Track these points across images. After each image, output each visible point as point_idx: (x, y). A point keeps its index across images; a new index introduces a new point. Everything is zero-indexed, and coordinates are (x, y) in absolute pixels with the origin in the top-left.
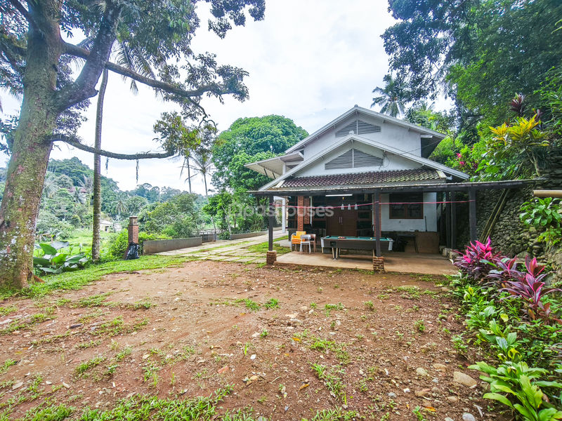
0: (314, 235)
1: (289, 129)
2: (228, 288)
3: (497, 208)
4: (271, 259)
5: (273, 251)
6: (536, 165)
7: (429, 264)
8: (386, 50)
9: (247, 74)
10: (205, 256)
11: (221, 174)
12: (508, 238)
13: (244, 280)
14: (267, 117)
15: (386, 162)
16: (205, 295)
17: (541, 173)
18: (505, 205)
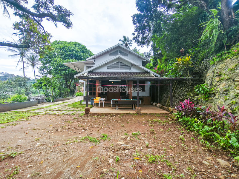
0: (105, 99)
1: (84, 49)
2: (70, 130)
3: (174, 88)
4: (87, 111)
5: (89, 107)
6: (189, 73)
7: (153, 109)
8: (133, 23)
9: (73, 15)
10: (43, 111)
11: (45, 68)
12: (181, 98)
13: (77, 124)
14: (73, 42)
15: (132, 68)
16: (57, 137)
17: (190, 76)
18: (176, 87)
